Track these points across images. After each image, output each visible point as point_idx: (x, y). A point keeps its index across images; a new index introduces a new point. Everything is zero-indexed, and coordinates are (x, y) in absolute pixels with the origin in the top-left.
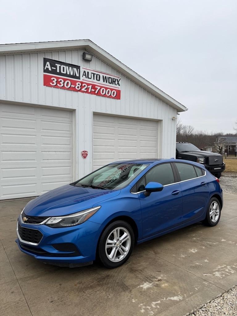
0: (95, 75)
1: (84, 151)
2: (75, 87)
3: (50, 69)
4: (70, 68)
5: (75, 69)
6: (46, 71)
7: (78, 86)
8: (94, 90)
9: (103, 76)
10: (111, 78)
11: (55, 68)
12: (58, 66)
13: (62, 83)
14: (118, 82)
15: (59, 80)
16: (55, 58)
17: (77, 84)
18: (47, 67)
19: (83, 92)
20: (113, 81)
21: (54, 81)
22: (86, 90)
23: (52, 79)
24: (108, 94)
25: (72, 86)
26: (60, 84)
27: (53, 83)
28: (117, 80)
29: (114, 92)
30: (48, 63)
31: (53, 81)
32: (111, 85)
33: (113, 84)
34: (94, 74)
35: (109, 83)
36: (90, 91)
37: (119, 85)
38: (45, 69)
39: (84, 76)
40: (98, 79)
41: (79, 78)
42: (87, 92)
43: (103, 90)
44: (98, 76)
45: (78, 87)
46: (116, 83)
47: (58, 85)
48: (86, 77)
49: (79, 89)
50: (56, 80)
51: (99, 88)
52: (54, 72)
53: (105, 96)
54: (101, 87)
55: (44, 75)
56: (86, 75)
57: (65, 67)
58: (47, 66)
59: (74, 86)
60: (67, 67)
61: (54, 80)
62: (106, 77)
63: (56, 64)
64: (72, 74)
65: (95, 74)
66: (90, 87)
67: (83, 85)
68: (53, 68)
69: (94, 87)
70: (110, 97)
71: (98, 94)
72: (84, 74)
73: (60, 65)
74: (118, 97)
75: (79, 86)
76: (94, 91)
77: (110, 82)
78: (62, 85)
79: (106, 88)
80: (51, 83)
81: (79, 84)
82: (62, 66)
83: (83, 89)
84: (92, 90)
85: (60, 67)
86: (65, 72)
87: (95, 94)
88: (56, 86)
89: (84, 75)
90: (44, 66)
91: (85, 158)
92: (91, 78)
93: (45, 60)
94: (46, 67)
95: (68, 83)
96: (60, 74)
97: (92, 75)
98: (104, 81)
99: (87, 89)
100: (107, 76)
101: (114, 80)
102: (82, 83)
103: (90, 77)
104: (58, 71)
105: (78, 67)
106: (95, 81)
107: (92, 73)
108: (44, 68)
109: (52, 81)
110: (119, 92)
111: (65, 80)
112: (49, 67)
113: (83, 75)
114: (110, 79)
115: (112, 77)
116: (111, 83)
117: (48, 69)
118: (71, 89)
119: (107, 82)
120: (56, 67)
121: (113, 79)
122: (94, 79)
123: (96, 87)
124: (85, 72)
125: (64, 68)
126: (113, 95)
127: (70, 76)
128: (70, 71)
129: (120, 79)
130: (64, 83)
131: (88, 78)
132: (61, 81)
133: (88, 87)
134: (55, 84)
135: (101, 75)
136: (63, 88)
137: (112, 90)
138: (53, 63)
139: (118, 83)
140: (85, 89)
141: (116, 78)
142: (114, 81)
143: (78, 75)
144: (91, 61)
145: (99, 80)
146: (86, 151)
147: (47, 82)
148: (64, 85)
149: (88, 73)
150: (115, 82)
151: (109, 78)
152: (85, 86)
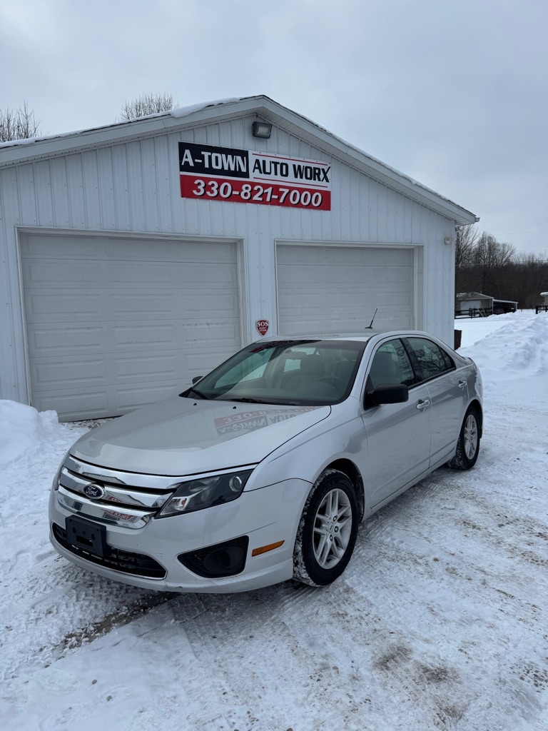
0: (279, 166)
1: (261, 321)
2: (240, 194)
3: (192, 164)
4: (230, 157)
5: (239, 158)
6: (185, 167)
7: (245, 191)
8: (276, 197)
9: (294, 166)
10: (310, 168)
11: (201, 161)
12: (206, 154)
13: (214, 188)
14: (325, 174)
15: (210, 183)
16: (200, 140)
17: (244, 187)
18: (186, 160)
19: (257, 202)
20: (315, 174)
21: (201, 187)
22: (261, 199)
23: (196, 182)
24: (305, 201)
25: (234, 193)
26: (212, 192)
27: (199, 191)
28: (323, 170)
29: (317, 196)
30: (187, 152)
31: (199, 187)
32: (312, 182)
33: (315, 179)
34: (276, 164)
35: (307, 178)
36: (268, 199)
37: (327, 181)
38: (183, 164)
39: (257, 171)
40: (284, 173)
41: (246, 175)
42: (264, 202)
43: (295, 194)
44: (284, 167)
45: (246, 194)
46: (322, 176)
47: (208, 193)
48: (261, 172)
49: (247, 198)
50: (203, 184)
51: (286, 191)
52: (199, 168)
53: (299, 205)
54: (291, 189)
55: (181, 176)
56: (260, 167)
57: (219, 155)
58: (187, 157)
59: (237, 193)
60: (224, 156)
61: (199, 184)
62: (299, 167)
63: (203, 153)
64: (232, 168)
65: (278, 163)
66: (269, 190)
67: (256, 188)
68: (196, 161)
69: (276, 189)
70: (310, 206)
71: (286, 203)
72: (257, 166)
73: (210, 154)
74: (325, 204)
75: (248, 191)
76: (278, 198)
77: (309, 176)
78: (216, 193)
79: (301, 190)
80: (195, 192)
81: (247, 188)
82: (214, 155)
83: (256, 198)
84: (273, 197)
85: (210, 157)
86: (219, 167)
87: (279, 204)
88: (204, 196)
89: (257, 168)
90: (181, 159)
91: (263, 334)
92: (270, 173)
93: (183, 147)
94: (184, 160)
95: (226, 187)
96: (211, 171)
97: (273, 165)
98: (296, 177)
99: (264, 195)
100: (302, 165)
101: (317, 171)
102: (253, 184)
103: (268, 170)
104: (207, 165)
105: (244, 154)
106: (279, 177)
107: (273, 162)
108: (181, 163)
109: (196, 187)
110: (326, 196)
111: (220, 182)
112: (190, 160)
113: (255, 168)
114: (309, 170)
115: (313, 166)
116: (310, 179)
117: (187, 163)
118: (232, 198)
119: (301, 177)
120: (202, 158)
121: (315, 169)
122: (276, 174)
123: (281, 190)
124: (257, 161)
125: (217, 158)
126: (316, 202)
127: (229, 173)
128: (228, 162)
129: (329, 168)
130: (218, 189)
131: (265, 173)
132: (213, 185)
133: (265, 191)
134: (202, 192)
135: (290, 164)
136: (218, 197)
137: (312, 192)
138: (197, 150)
139: (325, 177)
140: (259, 197)
141: (321, 167)
142: (317, 174)
143: (244, 170)
144: (269, 138)
145: (287, 175)
146: (265, 321)
147: (187, 189)
148: (219, 193)
149: (264, 162)
150: (319, 174)
151: (307, 167)
152: (259, 190)
